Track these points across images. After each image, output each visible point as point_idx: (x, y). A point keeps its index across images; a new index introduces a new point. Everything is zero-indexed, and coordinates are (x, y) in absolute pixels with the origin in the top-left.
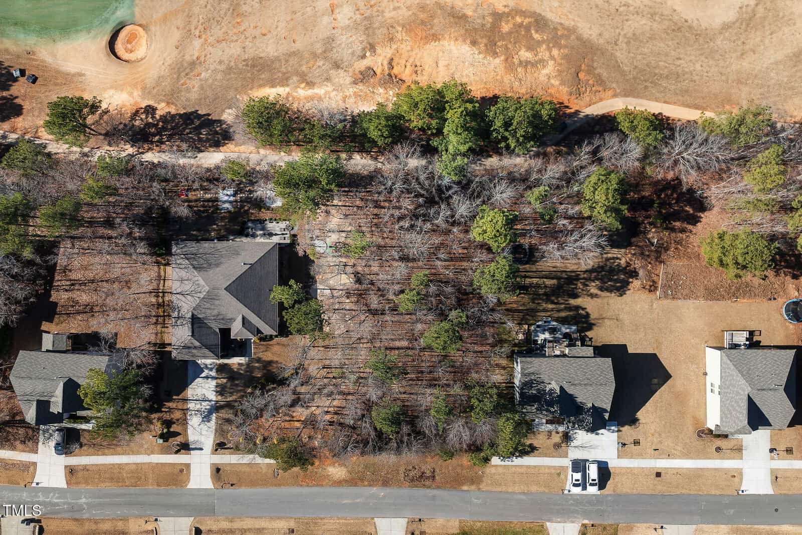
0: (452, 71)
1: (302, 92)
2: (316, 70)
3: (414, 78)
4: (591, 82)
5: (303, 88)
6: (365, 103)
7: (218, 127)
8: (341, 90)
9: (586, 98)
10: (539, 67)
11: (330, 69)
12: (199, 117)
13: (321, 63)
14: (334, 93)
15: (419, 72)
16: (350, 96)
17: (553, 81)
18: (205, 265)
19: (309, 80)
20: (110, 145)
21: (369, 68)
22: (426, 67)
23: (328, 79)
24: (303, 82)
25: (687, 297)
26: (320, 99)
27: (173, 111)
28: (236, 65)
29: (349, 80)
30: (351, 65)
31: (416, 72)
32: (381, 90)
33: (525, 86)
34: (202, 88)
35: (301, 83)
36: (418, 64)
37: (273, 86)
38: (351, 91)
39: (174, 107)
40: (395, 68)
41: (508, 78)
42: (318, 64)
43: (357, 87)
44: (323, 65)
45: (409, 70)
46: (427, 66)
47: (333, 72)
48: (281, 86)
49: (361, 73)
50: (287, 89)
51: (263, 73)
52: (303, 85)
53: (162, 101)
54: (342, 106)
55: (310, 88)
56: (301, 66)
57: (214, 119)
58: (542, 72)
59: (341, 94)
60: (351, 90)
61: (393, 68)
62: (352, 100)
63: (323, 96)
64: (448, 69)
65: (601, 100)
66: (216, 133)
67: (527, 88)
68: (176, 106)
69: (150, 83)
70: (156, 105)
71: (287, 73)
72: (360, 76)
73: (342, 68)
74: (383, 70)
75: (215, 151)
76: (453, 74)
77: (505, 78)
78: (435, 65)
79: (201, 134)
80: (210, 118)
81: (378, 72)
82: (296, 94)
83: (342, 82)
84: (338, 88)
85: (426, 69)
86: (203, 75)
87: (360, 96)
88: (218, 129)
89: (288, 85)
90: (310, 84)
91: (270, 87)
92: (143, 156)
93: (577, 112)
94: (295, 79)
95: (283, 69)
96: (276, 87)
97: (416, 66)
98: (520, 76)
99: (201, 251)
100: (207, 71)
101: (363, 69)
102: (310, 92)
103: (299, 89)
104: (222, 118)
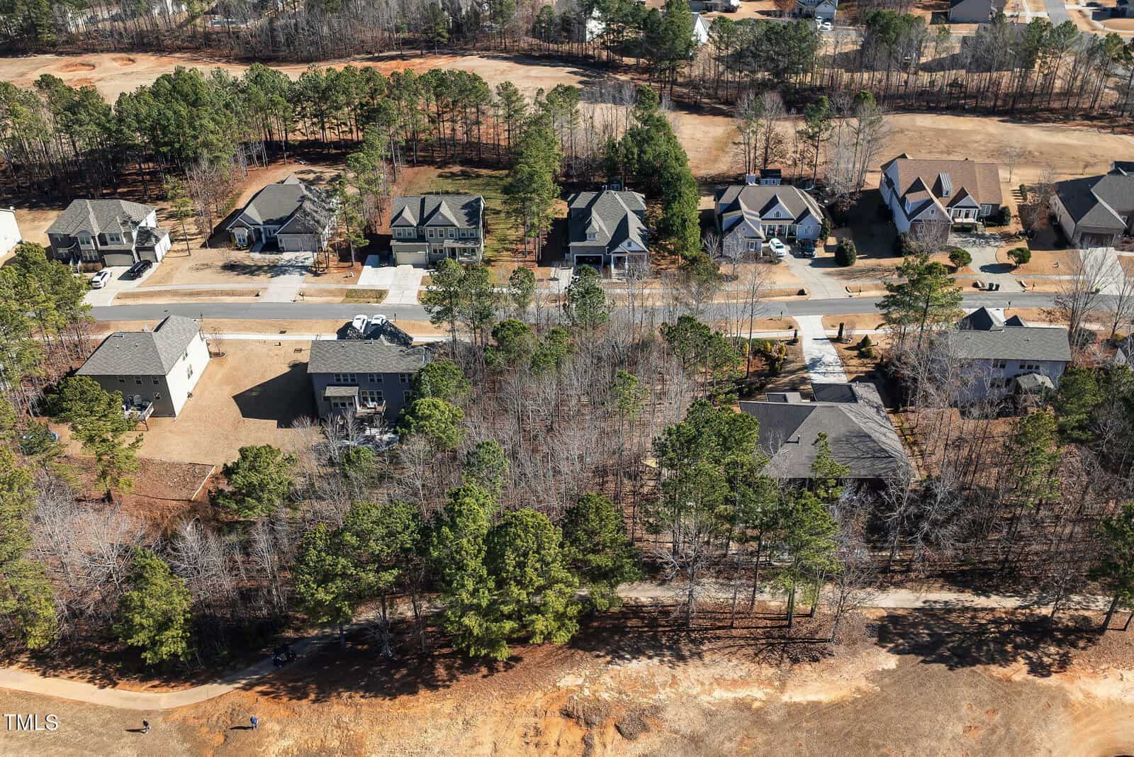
0: (469, 735)
1: (757, 694)
2: (736, 733)
3: (542, 720)
4: (205, 730)
5: (756, 700)
6: (634, 675)
7: (902, 644)
8: (682, 697)
9: (223, 706)
10: (295, 750)
11: (707, 734)
12: (941, 659)
13: (727, 745)
14: (694, 692)
15: (532, 733)
16: (664, 685)
17: (277, 728)
18: (855, 440)
19: (747, 713)
20: (1086, 619)
21: (630, 737)
22: (517, 741)
23: (709, 714)
24: (758, 710)
25: (174, 465)
26: (719, 681)
27: (996, 670)
28: (898, 747)
29: (669, 714)
30: (667, 742)
31: (538, 732)
32: (605, 696)
33: (332, 716)
34: (956, 709)
35: (761, 709)
36: (532, 748)
37: (815, 705)
38: (663, 695)
39: (994, 674)
40: (578, 739)
41: (362, 727)
42: (733, 745)
43: (651, 702)
44: (723, 743)
45: (552, 737)
46: (515, 742)
47: (701, 727)
48: (800, 704)
49: (645, 728)
50: (785, 698)
51: (840, 731)
52: (756, 705)
53: (1020, 684)
54: (679, 671)
55: (743, 699)
56: (767, 743)
57: (912, 656)
58: (291, 742)
59: (681, 689)
60: (662, 697)
61: (583, 739)
62: (659, 680)
63: (715, 686)
64: (474, 739)
65: (197, 706)
66: (902, 636)
67: (329, 713)
68: (992, 677)
69: (1060, 716)
70: (1031, 677)
71: (792, 728)
72: (648, 722)
73: (683, 736)
74: (602, 734)
75: (894, 609)
76: (466, 730)
77: (367, 727)
78: (501, 745)
79: (928, 634)
80: (921, 658)
81: (611, 731)
82: (768, 690)
83: (682, 710)
84: (686, 700)
85: (517, 738)
86: (959, 729)
87: (646, 686)
88: (901, 641)
89: (786, 704)
90: (742, 706)
91: (820, 703)
92: (1018, 603)
93: (247, 688)
94: (774, 718)
95: (802, 735)
96: (809, 703)
97: (537, 745)
98: (337, 733)
99: (868, 463)
100: (953, 738)
101: (642, 737)
102: (742, 693)
103: (764, 699)
104: (898, 657)
